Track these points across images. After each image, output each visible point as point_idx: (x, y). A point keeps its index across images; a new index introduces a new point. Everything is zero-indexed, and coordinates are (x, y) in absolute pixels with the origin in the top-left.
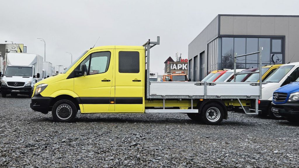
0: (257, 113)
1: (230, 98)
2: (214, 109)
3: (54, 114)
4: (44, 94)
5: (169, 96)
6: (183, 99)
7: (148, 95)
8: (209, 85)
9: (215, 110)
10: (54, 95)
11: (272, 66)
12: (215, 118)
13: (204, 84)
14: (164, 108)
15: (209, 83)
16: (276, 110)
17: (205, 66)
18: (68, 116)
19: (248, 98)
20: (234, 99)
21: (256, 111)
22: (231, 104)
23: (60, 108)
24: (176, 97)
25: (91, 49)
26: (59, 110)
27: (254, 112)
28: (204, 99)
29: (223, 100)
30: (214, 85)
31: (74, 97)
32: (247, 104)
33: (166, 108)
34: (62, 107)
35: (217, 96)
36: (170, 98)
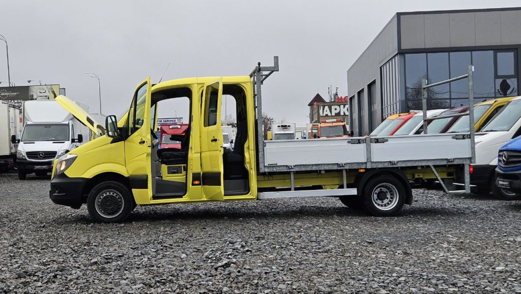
0: (467, 191)
1: (415, 165)
2: (386, 187)
3: (91, 209)
4: (71, 173)
5: (301, 165)
6: (327, 171)
7: (261, 165)
8: (376, 142)
9: (389, 188)
10: (89, 174)
11: (496, 101)
12: (390, 203)
13: (364, 141)
14: (293, 188)
15: (375, 139)
16: (505, 183)
17: (377, 107)
18: (117, 212)
19: (449, 163)
20: (422, 167)
21: (466, 187)
22: (419, 176)
23: (102, 197)
24: (314, 168)
25: (153, 85)
26: (100, 200)
27: (462, 188)
28: (366, 169)
29: (402, 168)
30: (383, 142)
31: (126, 176)
32: (449, 174)
33: (296, 189)
34: (105, 195)
35: (390, 162)
36: (303, 169)
